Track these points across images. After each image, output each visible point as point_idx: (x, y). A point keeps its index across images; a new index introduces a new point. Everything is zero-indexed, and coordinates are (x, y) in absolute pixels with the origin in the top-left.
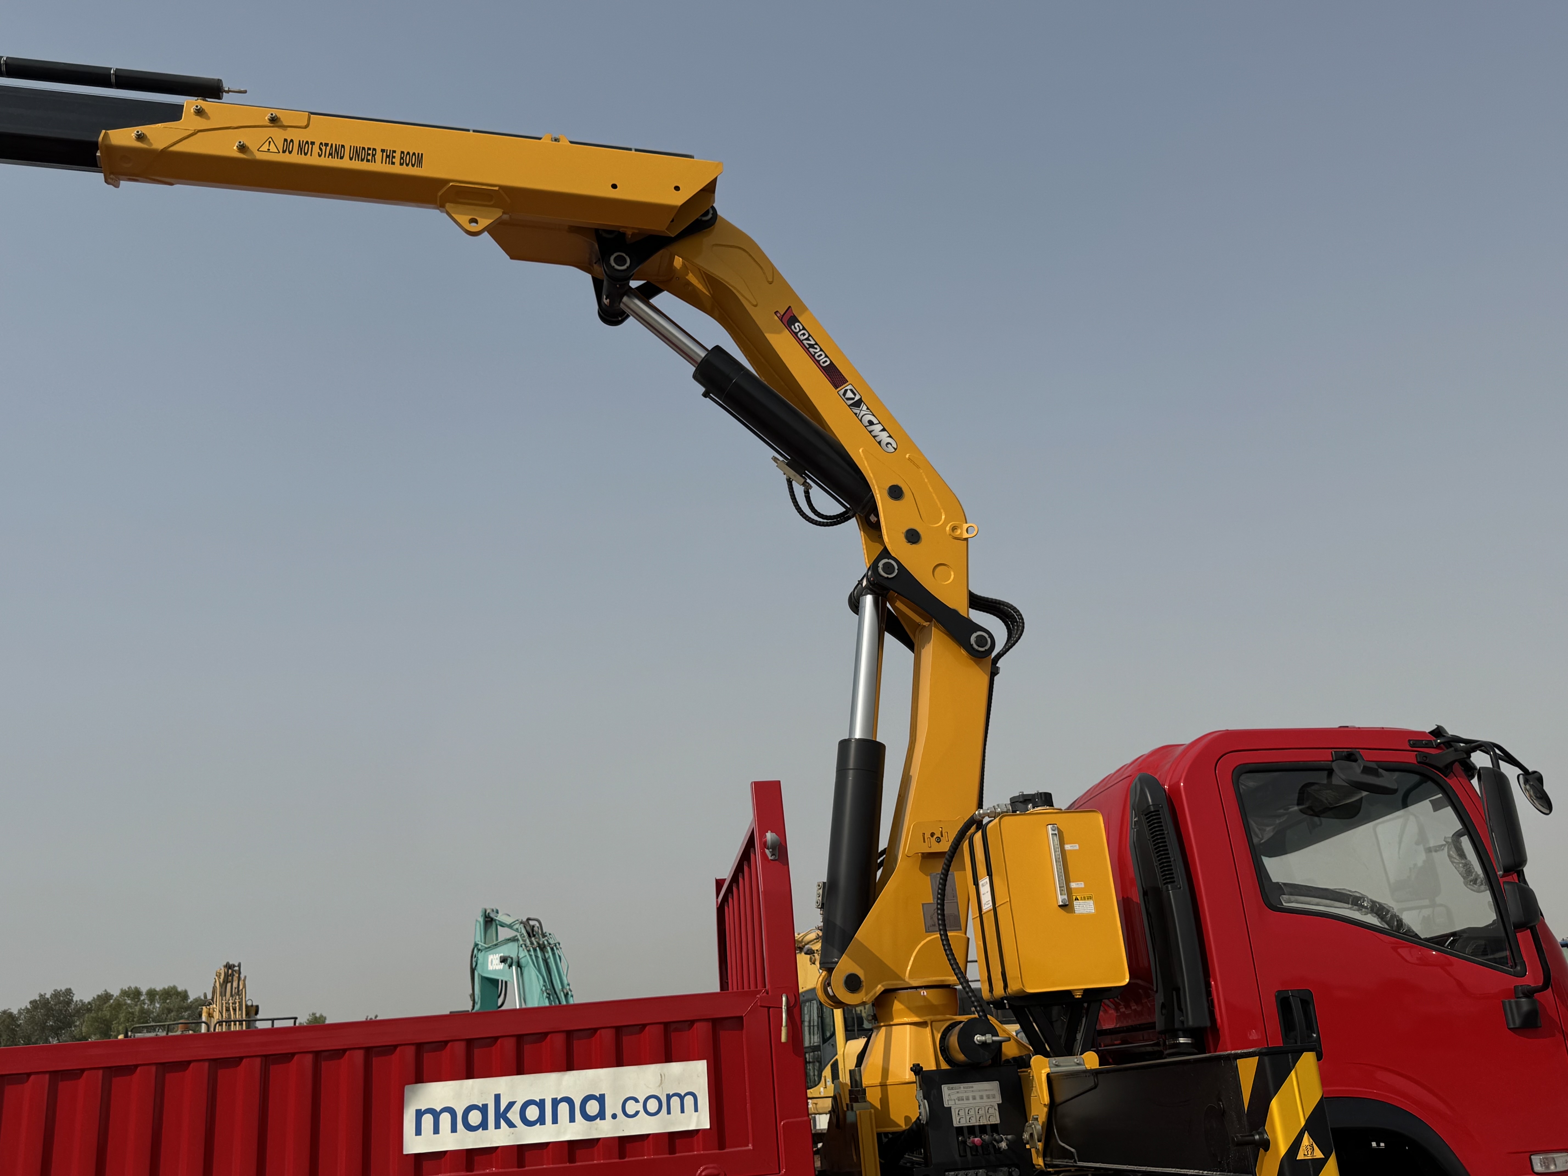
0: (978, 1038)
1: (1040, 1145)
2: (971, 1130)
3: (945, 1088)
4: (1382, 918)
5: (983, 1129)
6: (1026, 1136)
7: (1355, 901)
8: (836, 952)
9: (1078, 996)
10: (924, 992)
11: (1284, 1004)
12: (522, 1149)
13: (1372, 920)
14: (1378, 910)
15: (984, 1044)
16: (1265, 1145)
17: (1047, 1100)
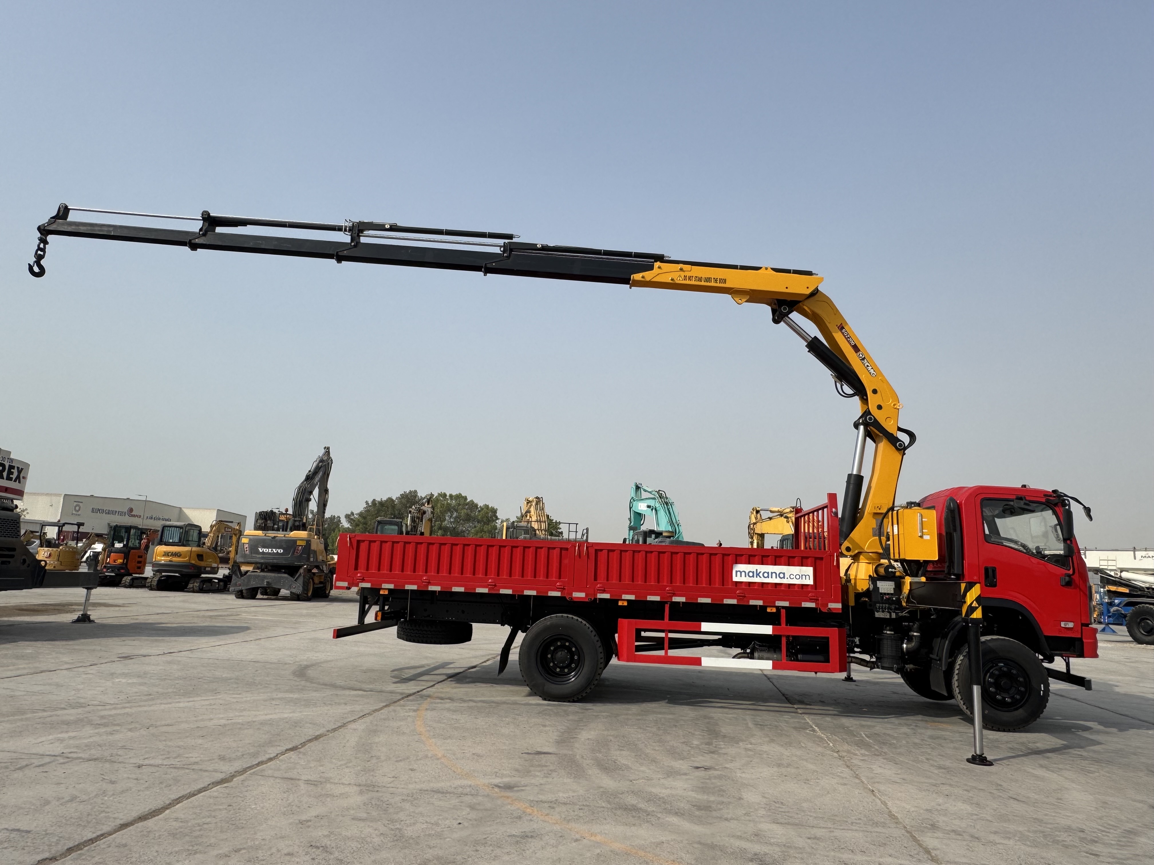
0: (890, 570)
1: (905, 600)
2: (885, 594)
3: (878, 582)
4: (1025, 549)
5: (888, 594)
6: (901, 597)
7: (1016, 542)
8: (843, 539)
9: (921, 561)
10: (871, 554)
11: (986, 570)
12: (763, 583)
13: (1021, 548)
14: (1024, 546)
15: (892, 572)
16: (965, 602)
17: (909, 588)
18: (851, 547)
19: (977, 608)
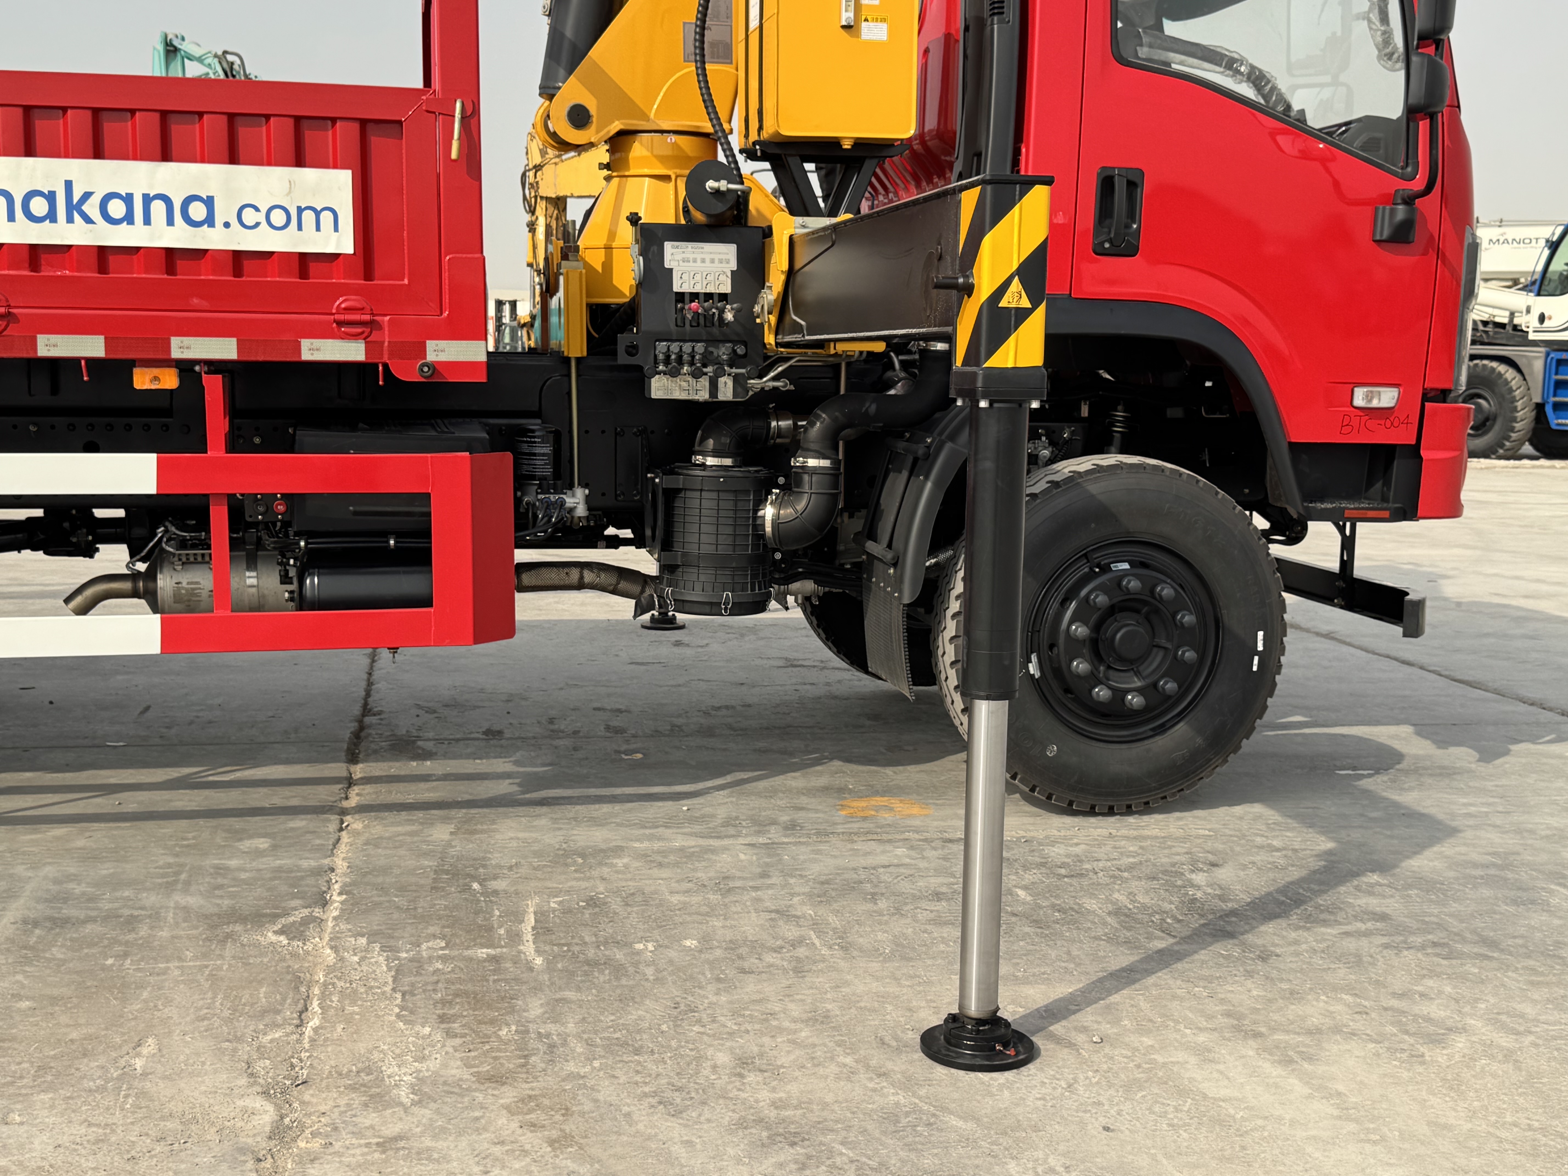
0: (711, 184)
1: (773, 319)
2: (694, 296)
3: (668, 246)
4: (1259, 89)
5: (709, 296)
6: (757, 309)
7: (1229, 63)
9: (847, 145)
10: (673, 138)
11: (1107, 184)
12: (102, 252)
13: (1247, 91)
14: (1257, 78)
15: (717, 192)
16: (968, 290)
17: (785, 266)
18: (592, 106)
19: (1022, 315)
